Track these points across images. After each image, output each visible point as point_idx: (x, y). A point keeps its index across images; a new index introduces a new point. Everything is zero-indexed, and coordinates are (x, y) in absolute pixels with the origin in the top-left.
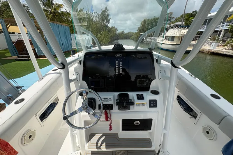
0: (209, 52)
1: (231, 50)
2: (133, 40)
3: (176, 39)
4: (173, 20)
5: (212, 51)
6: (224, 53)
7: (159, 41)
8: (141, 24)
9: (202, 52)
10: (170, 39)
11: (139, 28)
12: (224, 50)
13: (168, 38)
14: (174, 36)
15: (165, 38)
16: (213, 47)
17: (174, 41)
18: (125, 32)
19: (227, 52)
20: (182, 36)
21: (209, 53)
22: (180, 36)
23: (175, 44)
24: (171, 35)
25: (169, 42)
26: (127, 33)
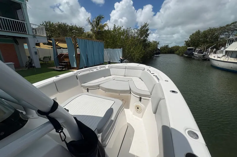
2: (178, 54)
7: (214, 57)
8: (190, 37)
10: (234, 55)
11: (186, 42)
13: (230, 54)
15: (224, 54)
18: (170, 46)
25: (232, 60)
26: (172, 47)
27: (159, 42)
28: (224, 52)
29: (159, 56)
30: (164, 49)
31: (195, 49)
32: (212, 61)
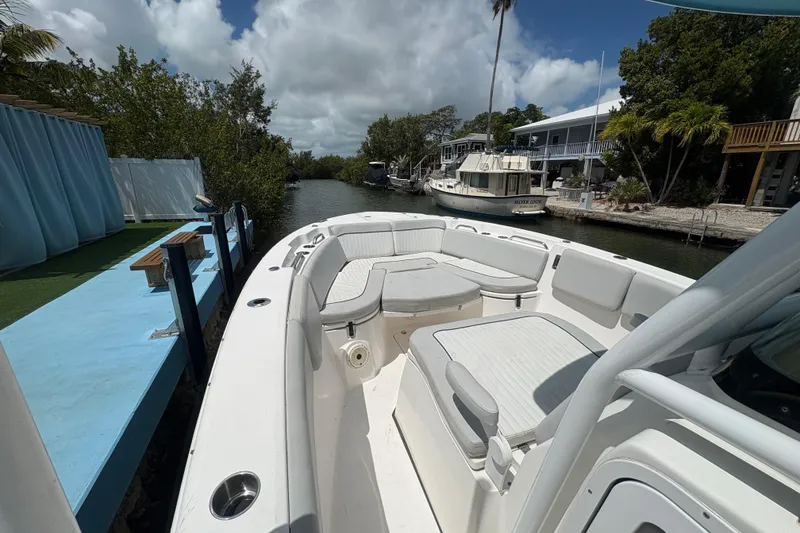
0: (577, 217)
1: (624, 210)
2: (347, 181)
3: (492, 183)
4: (459, 127)
5: (585, 214)
6: (615, 220)
7: (441, 186)
8: (370, 132)
9: (561, 217)
10: (476, 181)
11: (365, 144)
12: (611, 211)
13: (468, 178)
14: (487, 174)
15: (458, 179)
16: (585, 203)
17: (487, 187)
18: (317, 155)
19: (620, 217)
20: (508, 174)
21: (579, 220)
22: (503, 174)
23: (494, 196)
24: (479, 170)
25: (474, 191)
26: (321, 159)
27: (290, 139)
28: (458, 175)
29: (295, 186)
30: (303, 165)
31: (388, 166)
32: (441, 195)
